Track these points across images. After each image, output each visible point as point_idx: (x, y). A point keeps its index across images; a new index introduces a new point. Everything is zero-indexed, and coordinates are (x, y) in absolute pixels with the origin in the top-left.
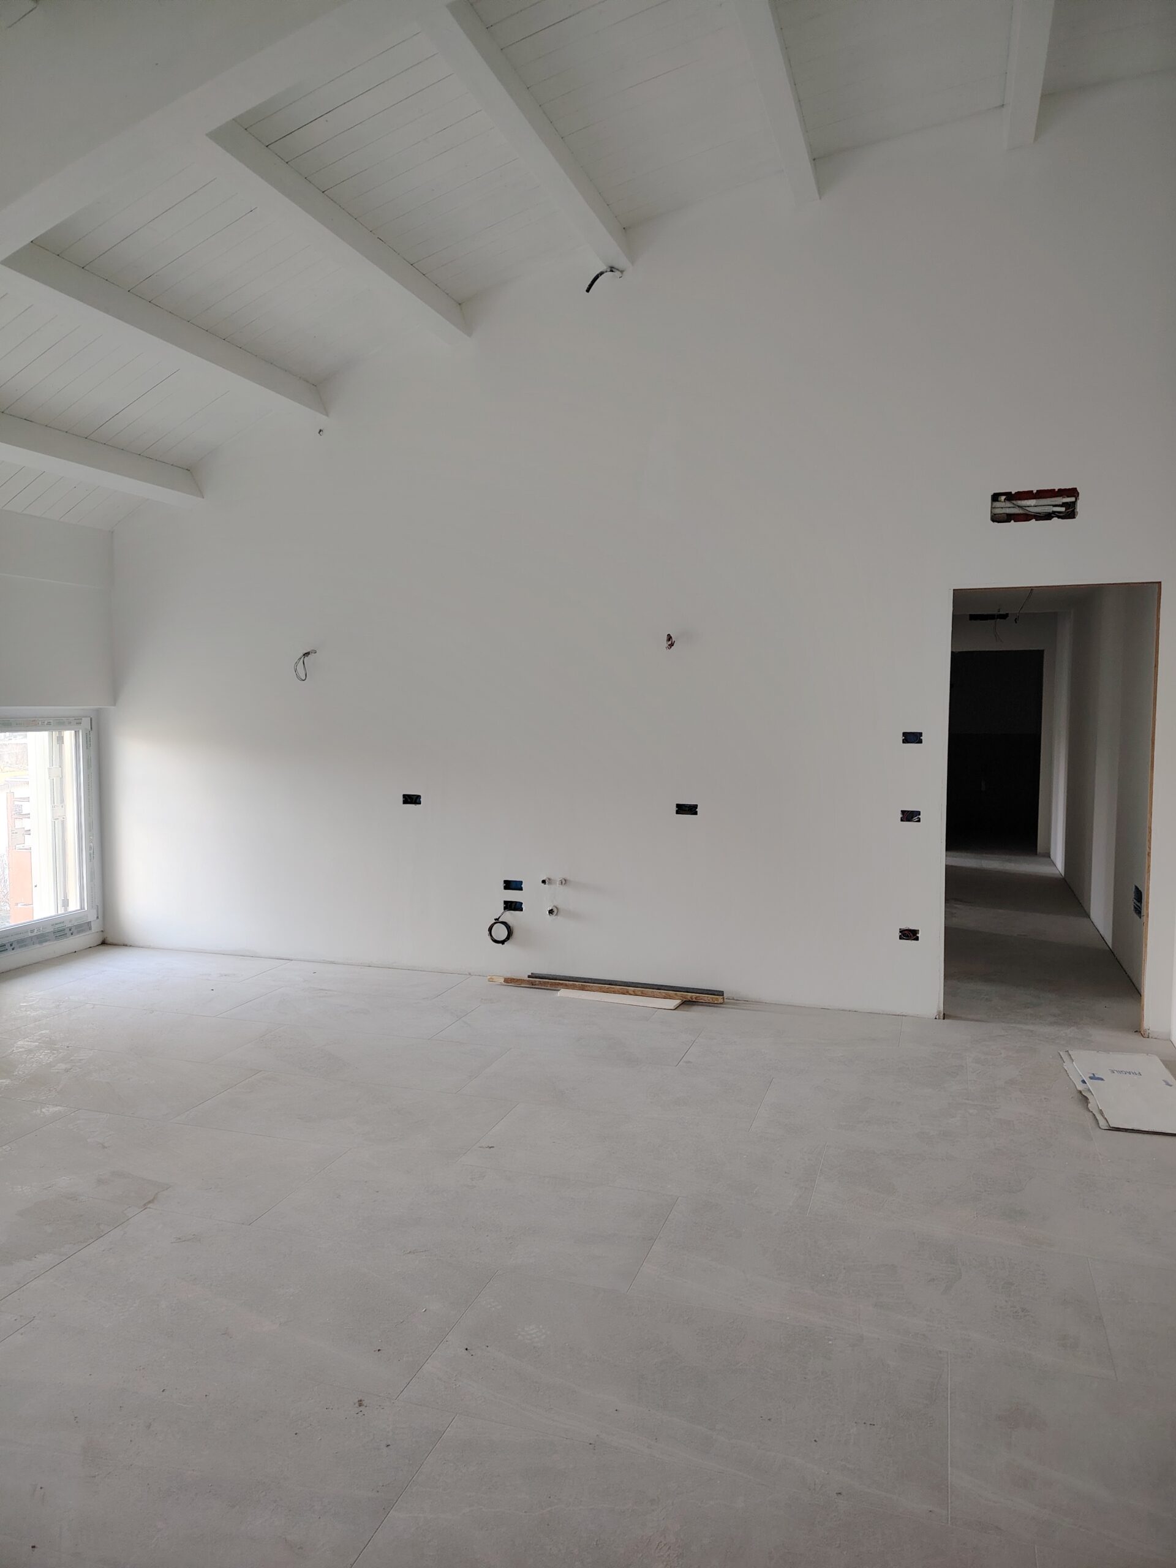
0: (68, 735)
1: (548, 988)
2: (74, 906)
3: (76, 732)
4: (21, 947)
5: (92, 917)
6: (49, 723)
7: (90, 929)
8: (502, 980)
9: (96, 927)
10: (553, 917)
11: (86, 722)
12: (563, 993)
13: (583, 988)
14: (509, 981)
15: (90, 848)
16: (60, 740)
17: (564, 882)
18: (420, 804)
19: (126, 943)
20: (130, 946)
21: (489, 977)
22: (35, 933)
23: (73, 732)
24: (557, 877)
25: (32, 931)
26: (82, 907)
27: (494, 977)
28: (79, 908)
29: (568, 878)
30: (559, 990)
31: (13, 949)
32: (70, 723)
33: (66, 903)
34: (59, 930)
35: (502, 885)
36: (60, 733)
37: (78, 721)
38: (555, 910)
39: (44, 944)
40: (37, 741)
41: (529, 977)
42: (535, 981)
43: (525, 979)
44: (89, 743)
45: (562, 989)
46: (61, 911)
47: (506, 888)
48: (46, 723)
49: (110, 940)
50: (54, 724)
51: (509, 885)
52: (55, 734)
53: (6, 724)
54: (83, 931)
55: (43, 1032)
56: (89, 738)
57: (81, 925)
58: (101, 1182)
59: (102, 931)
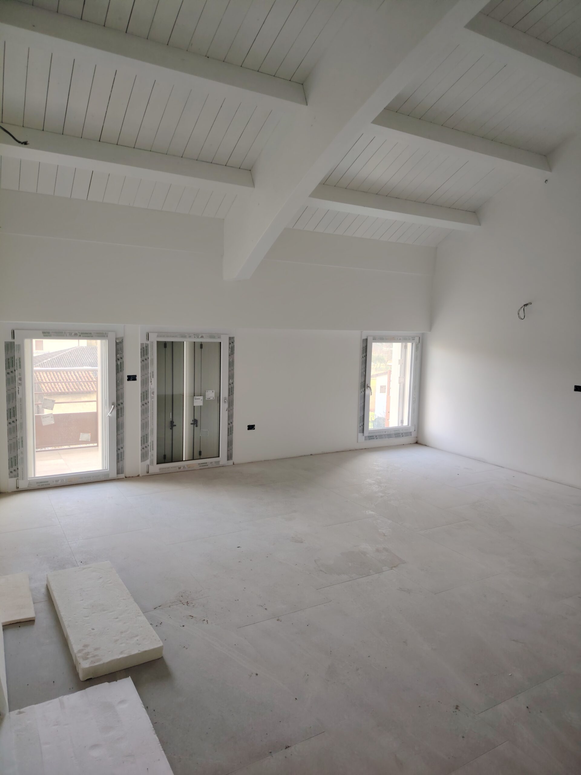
0: (409, 345)
2: (405, 423)
3: (412, 343)
4: (380, 438)
5: (412, 430)
6: (400, 339)
7: (411, 435)
9: (414, 434)
11: (417, 339)
15: (414, 398)
16: (406, 347)
19: (426, 444)
20: (428, 446)
22: (386, 433)
23: (411, 343)
25: (385, 432)
26: (408, 425)
28: (407, 425)
31: (377, 439)
32: (409, 339)
33: (402, 422)
34: (397, 433)
36: (406, 344)
37: (414, 338)
39: (390, 438)
40: (397, 347)
44: (417, 349)
46: (400, 425)
48: (399, 339)
49: (419, 442)
50: (403, 339)
52: (404, 344)
53: (382, 339)
54: (407, 435)
55: (378, 477)
56: (417, 347)
57: (407, 433)
58: (378, 550)
59: (417, 437)
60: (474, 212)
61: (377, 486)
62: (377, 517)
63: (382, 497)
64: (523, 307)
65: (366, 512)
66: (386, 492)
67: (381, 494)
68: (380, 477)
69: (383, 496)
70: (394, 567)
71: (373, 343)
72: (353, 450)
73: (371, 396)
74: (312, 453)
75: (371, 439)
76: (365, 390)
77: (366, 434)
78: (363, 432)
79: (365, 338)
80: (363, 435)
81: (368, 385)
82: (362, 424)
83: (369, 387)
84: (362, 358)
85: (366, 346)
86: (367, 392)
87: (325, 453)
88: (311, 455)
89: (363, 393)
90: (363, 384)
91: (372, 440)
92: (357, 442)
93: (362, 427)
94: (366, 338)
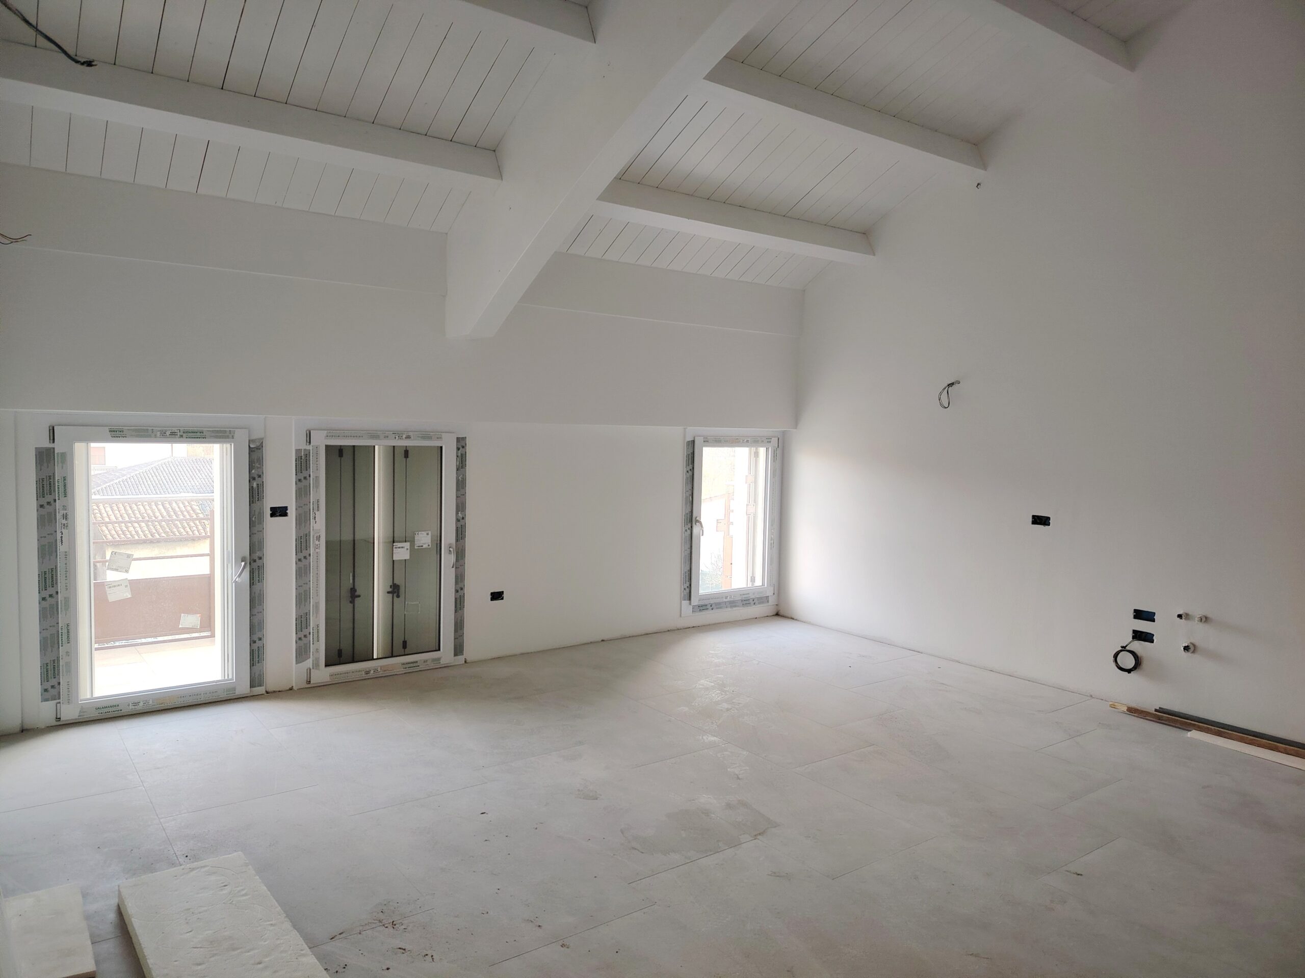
0: (762, 451)
1: (1177, 725)
2: (758, 583)
3: (767, 448)
4: (717, 608)
5: (769, 593)
6: (747, 441)
7: (768, 602)
8: (1125, 709)
9: (772, 601)
10: (1188, 654)
11: (774, 440)
12: (1194, 735)
13: (1220, 734)
14: (1133, 711)
15: (772, 540)
16: (757, 454)
17: (1205, 619)
18: (1049, 525)
19: (793, 617)
20: (796, 620)
21: (1111, 703)
22: (728, 599)
23: (765, 448)
24: (1197, 612)
25: (726, 598)
26: (763, 585)
27: (1116, 704)
28: (761, 584)
29: (1209, 615)
30: (1190, 731)
31: (712, 609)
32: (763, 442)
33: (753, 580)
34: (745, 600)
35: (1132, 614)
36: (756, 449)
37: (769, 440)
38: (1192, 648)
39: (734, 609)
40: (742, 453)
41: (1156, 710)
42: (1162, 717)
43: (1151, 712)
44: (775, 458)
45: (1194, 731)
46: (750, 585)
47: (1136, 617)
48: (745, 441)
49: (781, 613)
50: (752, 441)
51: (1139, 615)
52: (753, 449)
53: (718, 442)
54: (762, 603)
55: (719, 676)
56: (775, 454)
57: (761, 598)
58: (729, 806)
59: (777, 605)
60: (863, 234)
61: (719, 692)
62: (723, 746)
63: (728, 710)
64: (946, 389)
65: (704, 737)
66: (734, 701)
67: (725, 706)
68: (722, 676)
69: (731, 709)
70: (760, 834)
71: (704, 449)
72: (674, 630)
73: (702, 538)
74: (604, 639)
75: (703, 610)
76: (692, 527)
77: (695, 601)
78: (690, 599)
79: (690, 439)
80: (690, 604)
81: (697, 519)
82: (688, 584)
83: (698, 521)
84: (687, 474)
85: (693, 453)
86: (696, 530)
87: (627, 637)
88: (603, 641)
89: (689, 532)
90: (689, 516)
91: (704, 613)
92: (681, 616)
93: (688, 590)
94: (693, 439)
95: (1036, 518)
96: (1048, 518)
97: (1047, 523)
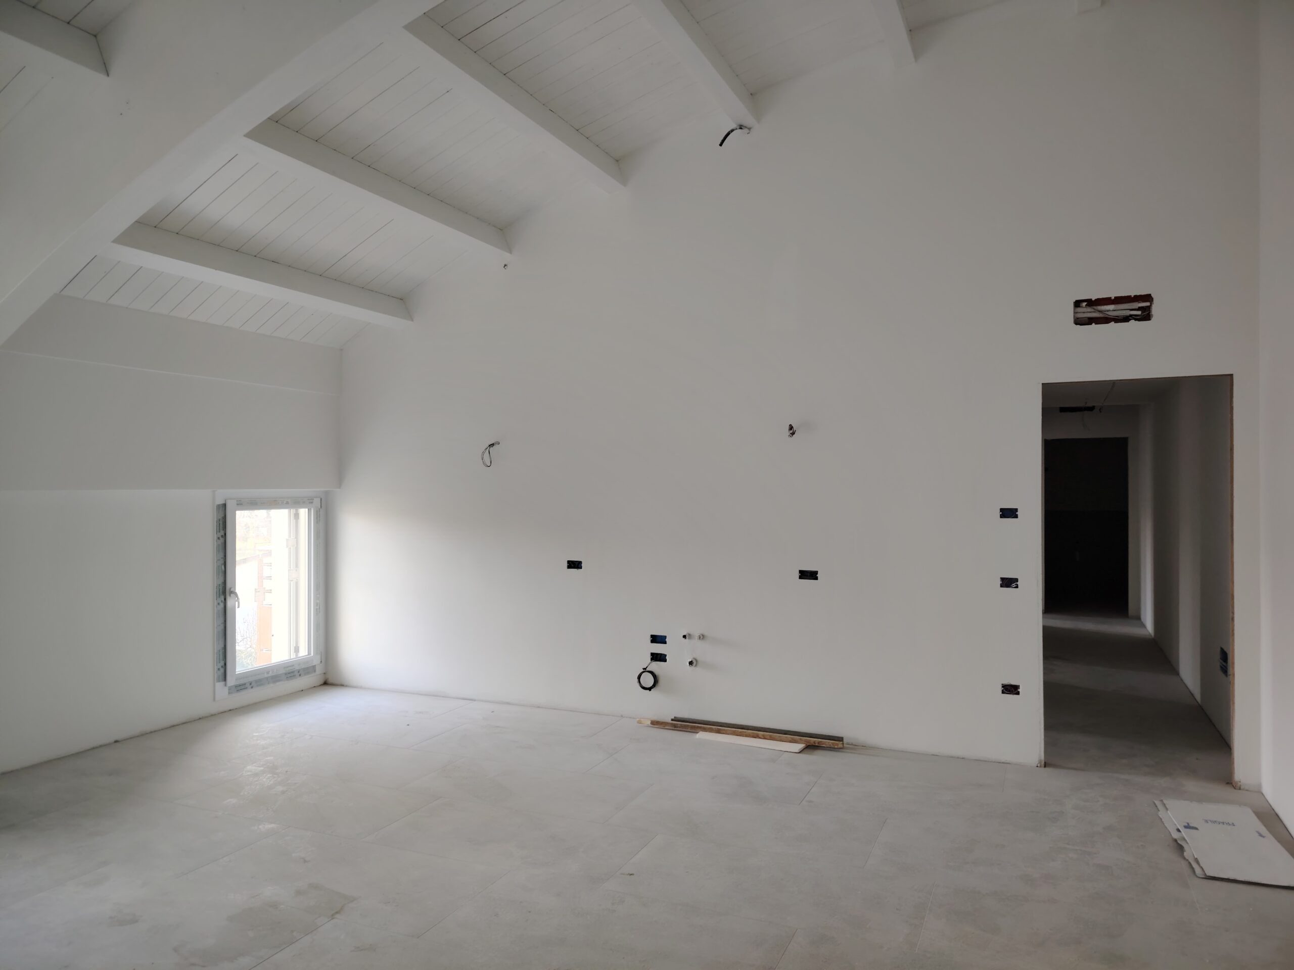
0: (303, 512)
1: (688, 730)
2: (303, 652)
3: (309, 509)
4: (258, 686)
5: (316, 661)
6: (287, 503)
7: (315, 671)
8: (649, 723)
9: (319, 670)
10: (692, 668)
11: (317, 502)
12: (702, 735)
13: (719, 732)
14: (655, 723)
15: (317, 605)
16: (297, 516)
17: (702, 637)
18: (581, 568)
19: (343, 684)
20: (346, 686)
21: (638, 720)
22: (271, 674)
23: (307, 510)
24: (696, 633)
25: (268, 673)
26: (309, 653)
27: (642, 720)
28: (307, 654)
29: (706, 634)
30: (698, 733)
31: (252, 688)
32: (304, 502)
33: (297, 650)
34: (290, 672)
35: (649, 639)
36: (298, 510)
37: (311, 501)
38: (694, 661)
39: (278, 683)
40: (281, 516)
41: (672, 720)
42: (677, 724)
43: (667, 721)
44: (318, 518)
45: (701, 732)
46: (293, 656)
47: (652, 641)
48: (285, 502)
49: (330, 681)
50: (293, 503)
51: (656, 639)
52: (293, 511)
53: (253, 504)
54: (308, 673)
55: (268, 758)
56: (318, 515)
57: (308, 668)
58: (299, 893)
59: (325, 673)
60: (401, 299)
61: (271, 775)
62: (283, 831)
63: (283, 792)
64: (488, 449)
65: (260, 827)
66: (289, 782)
67: (280, 788)
68: (272, 758)
69: (287, 791)
70: (337, 913)
71: (238, 513)
72: (207, 717)
73: (237, 610)
74: (116, 738)
75: (241, 689)
76: (225, 599)
77: (231, 681)
78: (225, 678)
79: (222, 502)
80: (225, 685)
81: (232, 590)
82: (222, 663)
83: (233, 593)
84: (218, 540)
85: (225, 518)
86: (230, 602)
87: (147, 734)
88: (116, 742)
89: (222, 605)
90: (221, 588)
91: (243, 693)
92: (214, 699)
93: (222, 670)
94: (224, 502)
95: (570, 562)
96: (580, 563)
97: (579, 566)
